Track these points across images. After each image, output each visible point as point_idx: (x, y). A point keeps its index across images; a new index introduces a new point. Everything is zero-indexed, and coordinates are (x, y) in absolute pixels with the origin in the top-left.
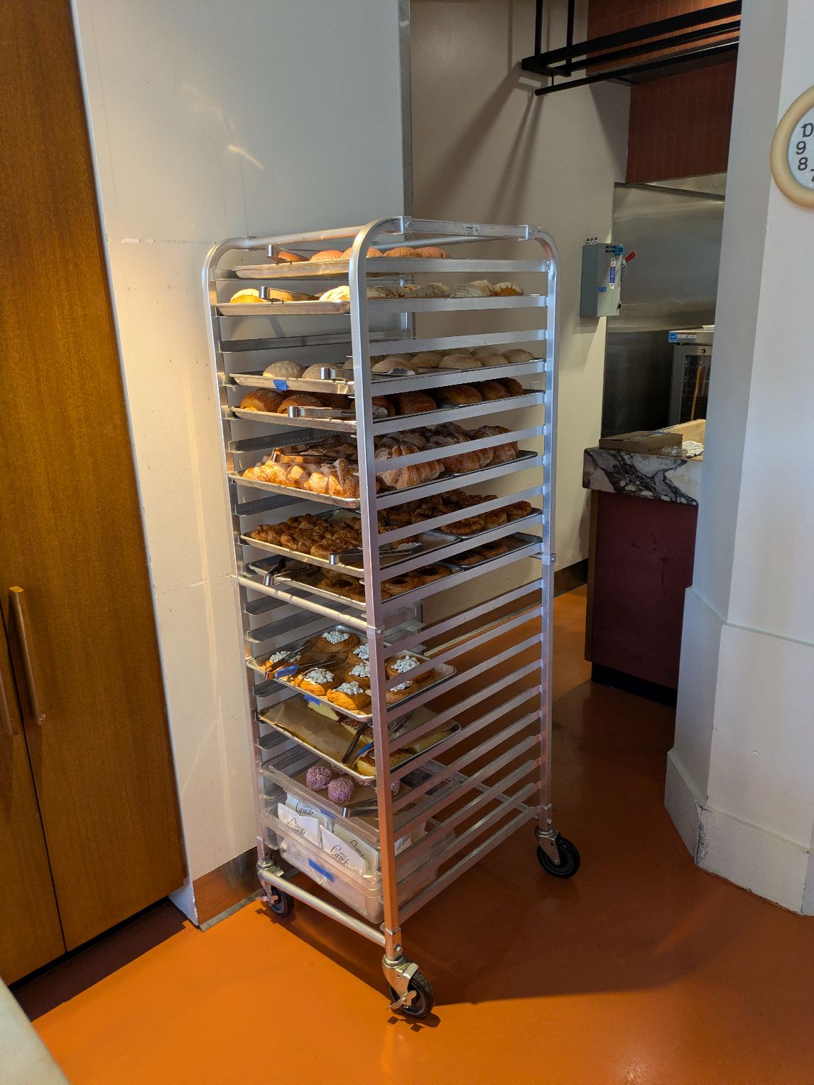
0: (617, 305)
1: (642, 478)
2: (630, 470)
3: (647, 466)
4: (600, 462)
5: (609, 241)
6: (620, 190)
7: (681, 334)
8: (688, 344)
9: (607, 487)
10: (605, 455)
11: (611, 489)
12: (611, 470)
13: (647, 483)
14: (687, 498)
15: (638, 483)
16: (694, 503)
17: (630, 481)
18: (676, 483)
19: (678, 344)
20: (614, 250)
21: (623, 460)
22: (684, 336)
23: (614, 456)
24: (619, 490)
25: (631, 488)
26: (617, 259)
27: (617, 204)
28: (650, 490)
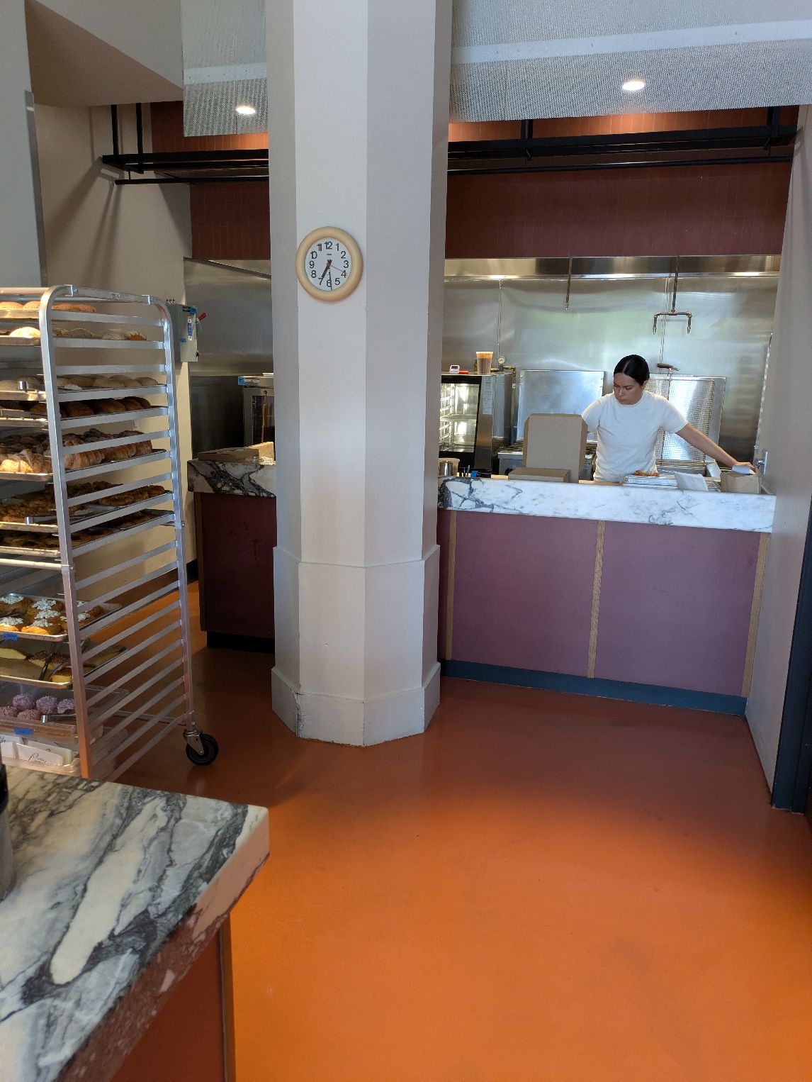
0: (195, 355)
1: (233, 480)
2: (224, 475)
3: (236, 471)
4: (200, 469)
5: (184, 303)
6: (188, 263)
7: (246, 378)
8: (253, 386)
9: (208, 489)
10: (204, 464)
11: (211, 491)
12: (209, 475)
13: (237, 483)
14: (267, 493)
15: (230, 484)
16: (272, 496)
17: (225, 483)
18: (258, 482)
19: (246, 387)
20: (189, 310)
21: (218, 467)
22: (250, 380)
23: (210, 465)
24: (217, 491)
25: (226, 488)
26: (192, 318)
27: (187, 273)
28: (240, 489)
